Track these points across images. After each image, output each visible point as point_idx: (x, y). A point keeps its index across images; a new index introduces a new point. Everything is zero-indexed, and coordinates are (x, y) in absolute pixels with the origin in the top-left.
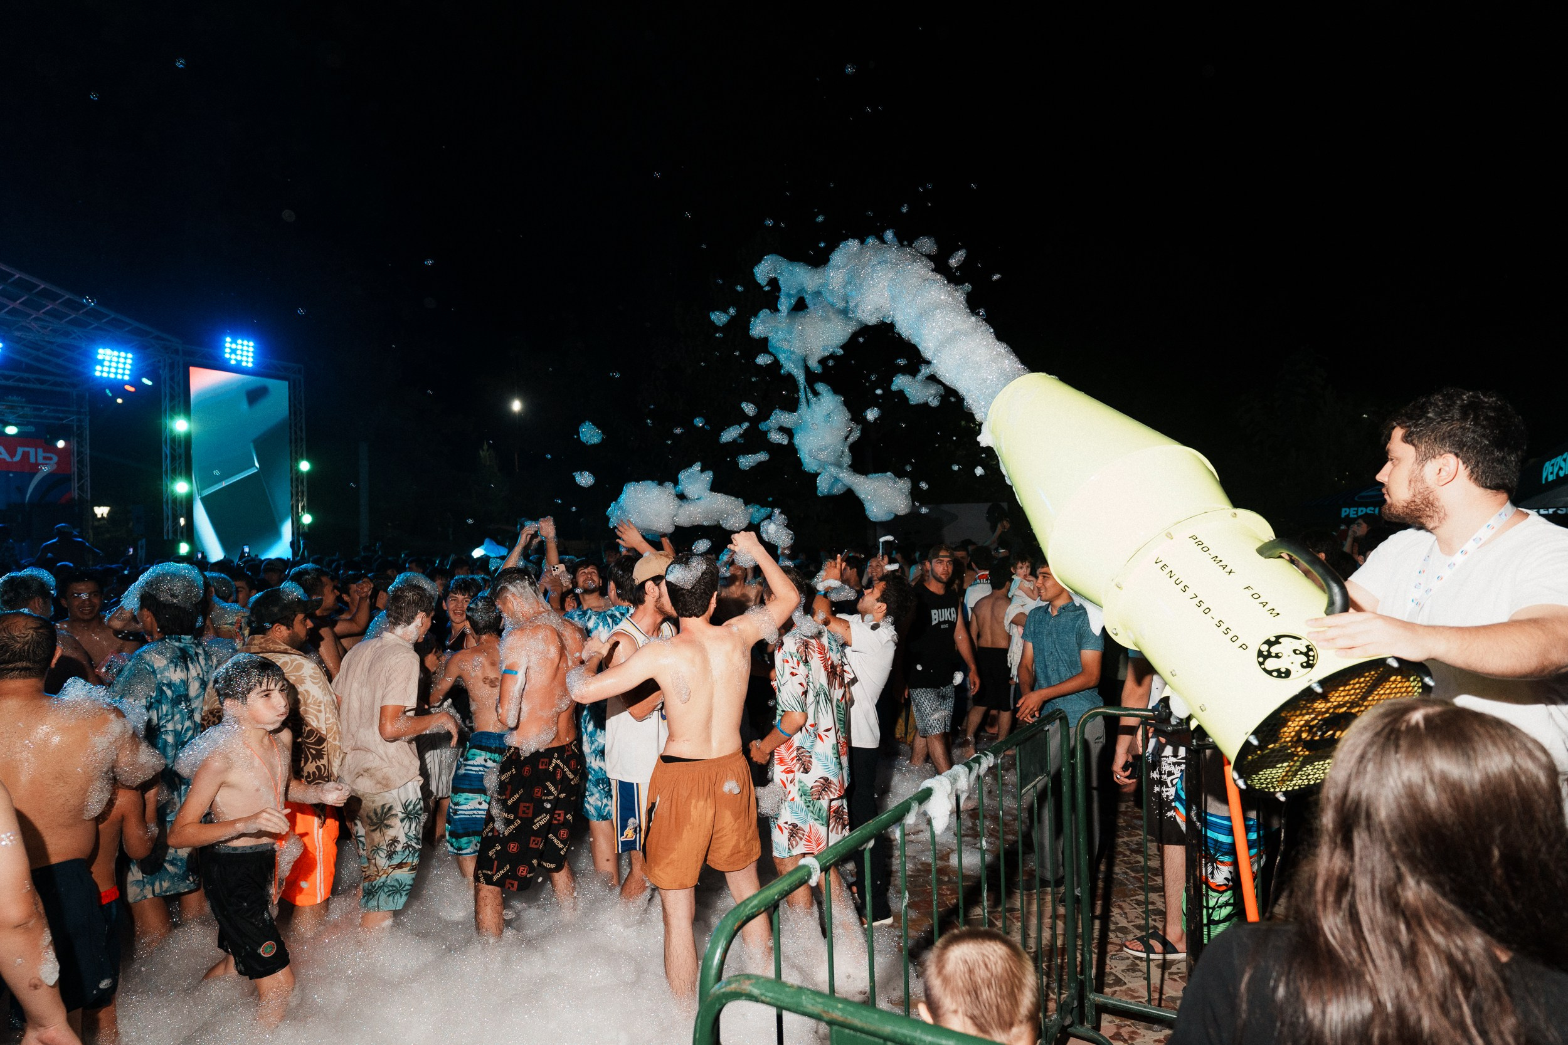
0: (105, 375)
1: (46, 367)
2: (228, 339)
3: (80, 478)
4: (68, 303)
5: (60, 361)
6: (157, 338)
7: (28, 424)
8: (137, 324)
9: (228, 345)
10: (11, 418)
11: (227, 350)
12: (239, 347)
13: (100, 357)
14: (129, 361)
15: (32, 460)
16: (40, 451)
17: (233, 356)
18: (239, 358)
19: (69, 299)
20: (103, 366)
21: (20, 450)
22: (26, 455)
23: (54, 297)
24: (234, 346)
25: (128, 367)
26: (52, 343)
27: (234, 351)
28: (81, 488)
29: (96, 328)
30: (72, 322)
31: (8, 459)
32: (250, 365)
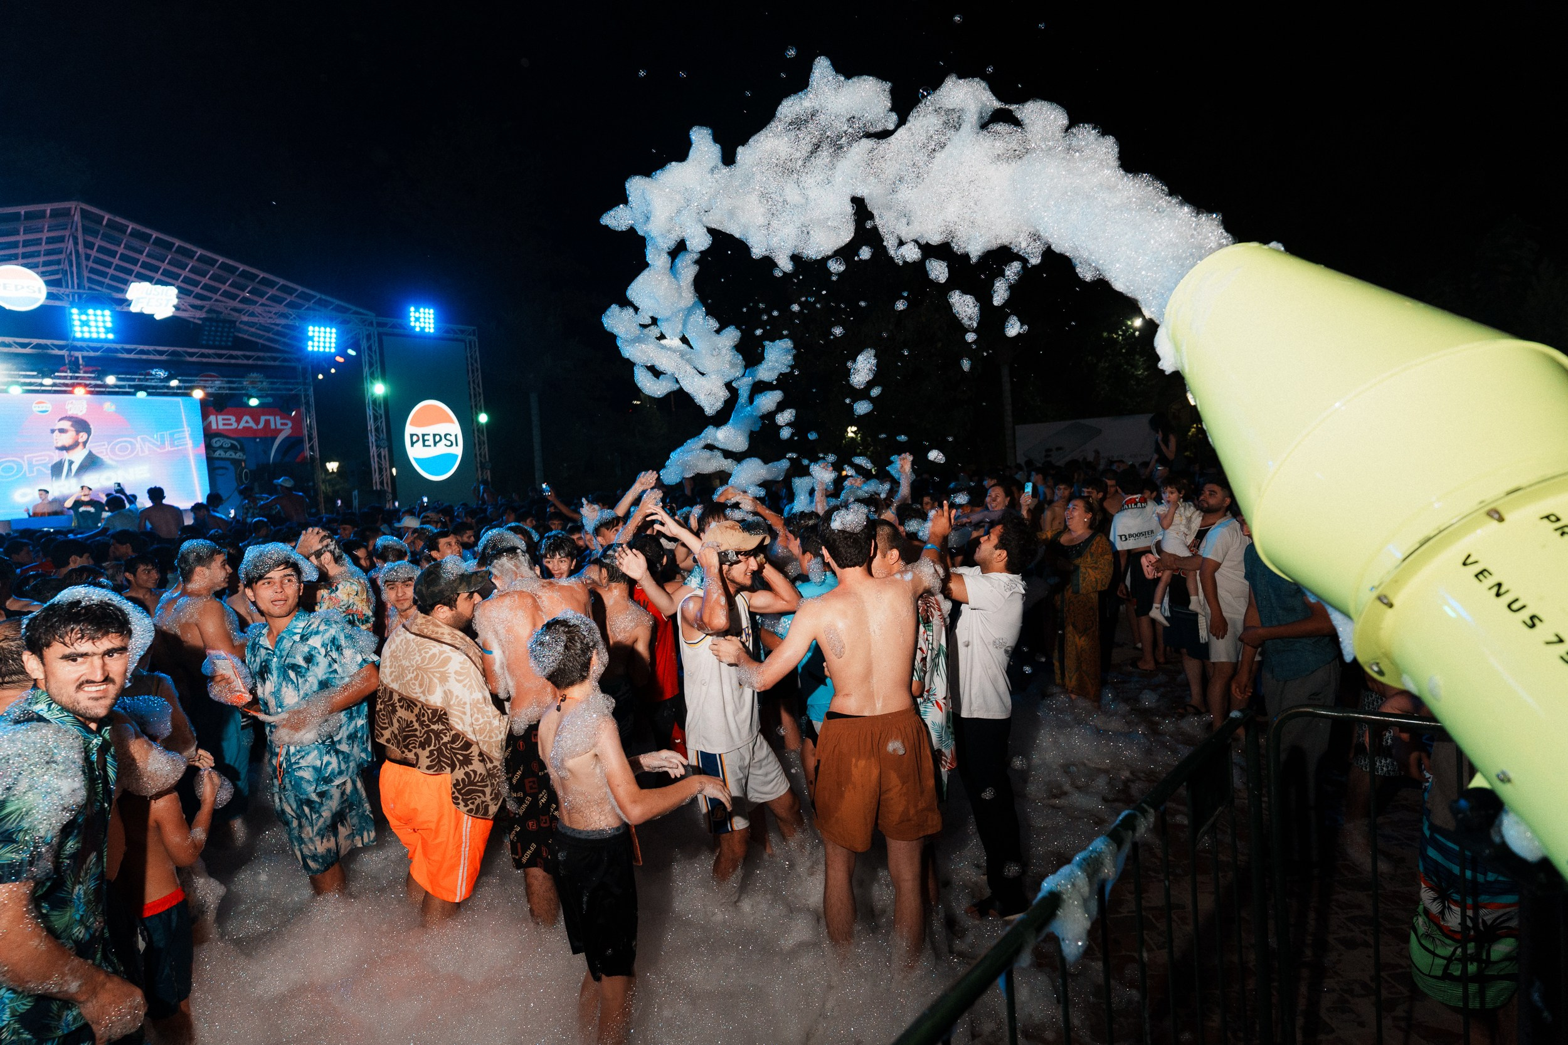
0: (316, 349)
1: (276, 346)
2: (412, 309)
3: (310, 439)
4: (284, 289)
5: (286, 340)
6: (356, 313)
7: (267, 396)
8: (337, 302)
9: (412, 314)
10: (253, 392)
11: (412, 319)
12: (422, 315)
13: (310, 334)
14: (334, 336)
15: (273, 426)
16: (278, 418)
17: (417, 324)
18: (422, 325)
19: (283, 285)
20: (313, 341)
21: (263, 419)
22: (267, 422)
23: (272, 284)
24: (417, 315)
25: (333, 340)
26: (278, 325)
27: (417, 319)
28: (312, 448)
29: (308, 309)
30: (291, 305)
31: (254, 426)
32: (432, 331)
